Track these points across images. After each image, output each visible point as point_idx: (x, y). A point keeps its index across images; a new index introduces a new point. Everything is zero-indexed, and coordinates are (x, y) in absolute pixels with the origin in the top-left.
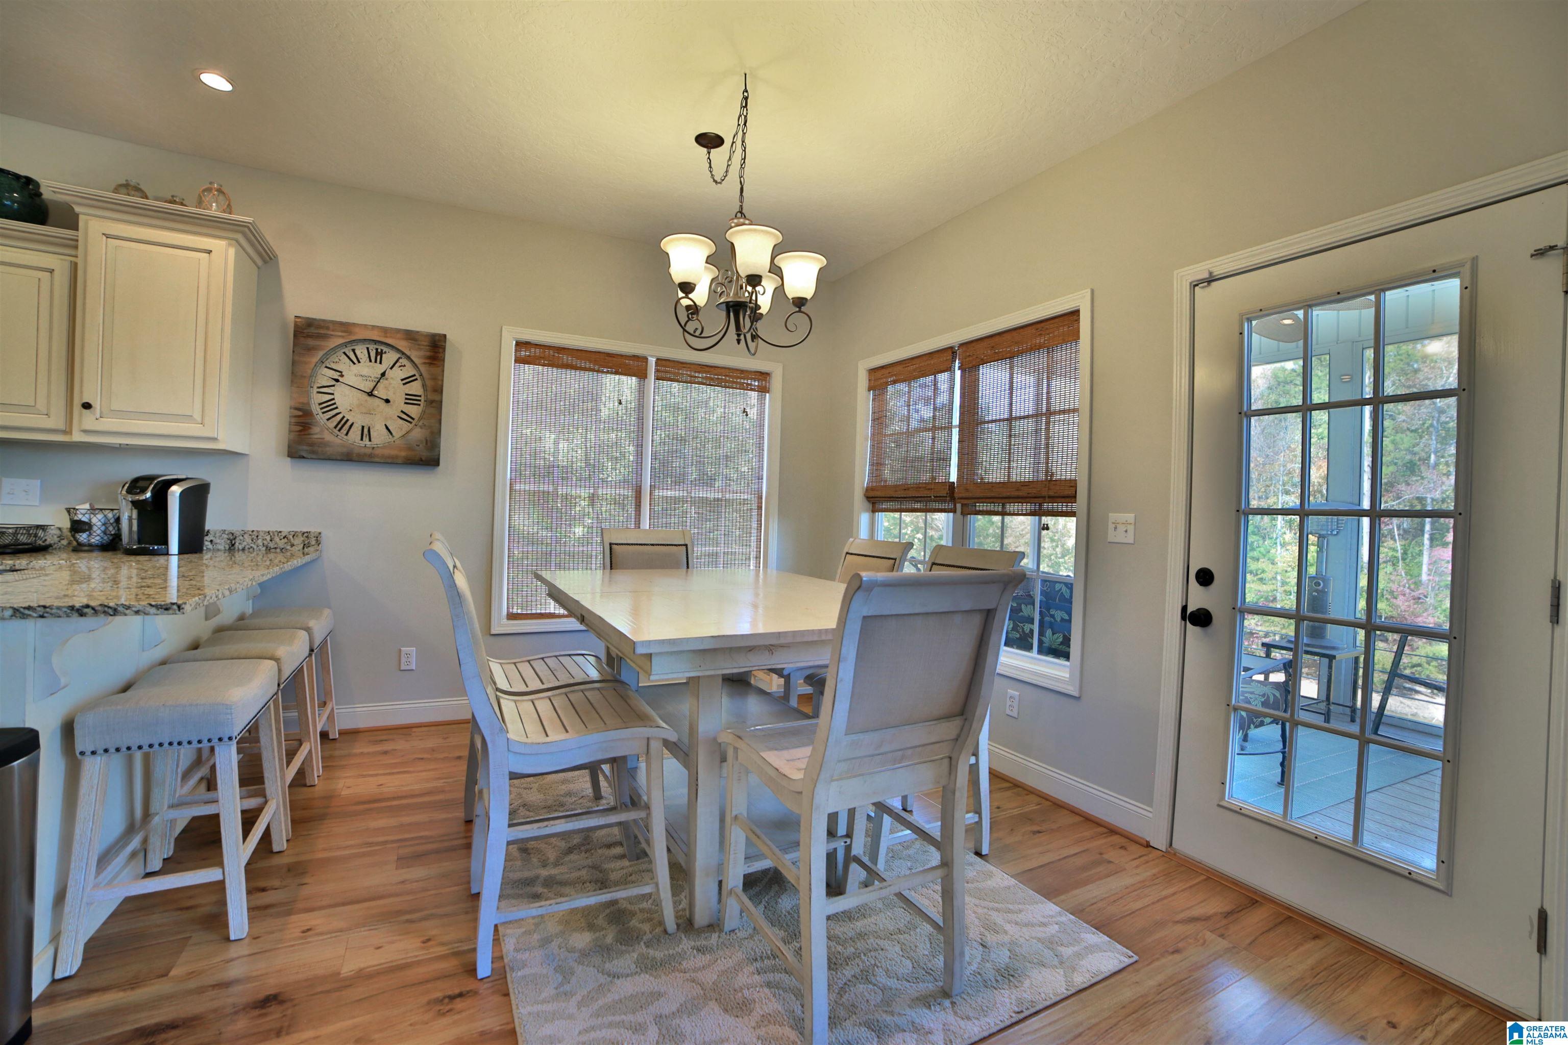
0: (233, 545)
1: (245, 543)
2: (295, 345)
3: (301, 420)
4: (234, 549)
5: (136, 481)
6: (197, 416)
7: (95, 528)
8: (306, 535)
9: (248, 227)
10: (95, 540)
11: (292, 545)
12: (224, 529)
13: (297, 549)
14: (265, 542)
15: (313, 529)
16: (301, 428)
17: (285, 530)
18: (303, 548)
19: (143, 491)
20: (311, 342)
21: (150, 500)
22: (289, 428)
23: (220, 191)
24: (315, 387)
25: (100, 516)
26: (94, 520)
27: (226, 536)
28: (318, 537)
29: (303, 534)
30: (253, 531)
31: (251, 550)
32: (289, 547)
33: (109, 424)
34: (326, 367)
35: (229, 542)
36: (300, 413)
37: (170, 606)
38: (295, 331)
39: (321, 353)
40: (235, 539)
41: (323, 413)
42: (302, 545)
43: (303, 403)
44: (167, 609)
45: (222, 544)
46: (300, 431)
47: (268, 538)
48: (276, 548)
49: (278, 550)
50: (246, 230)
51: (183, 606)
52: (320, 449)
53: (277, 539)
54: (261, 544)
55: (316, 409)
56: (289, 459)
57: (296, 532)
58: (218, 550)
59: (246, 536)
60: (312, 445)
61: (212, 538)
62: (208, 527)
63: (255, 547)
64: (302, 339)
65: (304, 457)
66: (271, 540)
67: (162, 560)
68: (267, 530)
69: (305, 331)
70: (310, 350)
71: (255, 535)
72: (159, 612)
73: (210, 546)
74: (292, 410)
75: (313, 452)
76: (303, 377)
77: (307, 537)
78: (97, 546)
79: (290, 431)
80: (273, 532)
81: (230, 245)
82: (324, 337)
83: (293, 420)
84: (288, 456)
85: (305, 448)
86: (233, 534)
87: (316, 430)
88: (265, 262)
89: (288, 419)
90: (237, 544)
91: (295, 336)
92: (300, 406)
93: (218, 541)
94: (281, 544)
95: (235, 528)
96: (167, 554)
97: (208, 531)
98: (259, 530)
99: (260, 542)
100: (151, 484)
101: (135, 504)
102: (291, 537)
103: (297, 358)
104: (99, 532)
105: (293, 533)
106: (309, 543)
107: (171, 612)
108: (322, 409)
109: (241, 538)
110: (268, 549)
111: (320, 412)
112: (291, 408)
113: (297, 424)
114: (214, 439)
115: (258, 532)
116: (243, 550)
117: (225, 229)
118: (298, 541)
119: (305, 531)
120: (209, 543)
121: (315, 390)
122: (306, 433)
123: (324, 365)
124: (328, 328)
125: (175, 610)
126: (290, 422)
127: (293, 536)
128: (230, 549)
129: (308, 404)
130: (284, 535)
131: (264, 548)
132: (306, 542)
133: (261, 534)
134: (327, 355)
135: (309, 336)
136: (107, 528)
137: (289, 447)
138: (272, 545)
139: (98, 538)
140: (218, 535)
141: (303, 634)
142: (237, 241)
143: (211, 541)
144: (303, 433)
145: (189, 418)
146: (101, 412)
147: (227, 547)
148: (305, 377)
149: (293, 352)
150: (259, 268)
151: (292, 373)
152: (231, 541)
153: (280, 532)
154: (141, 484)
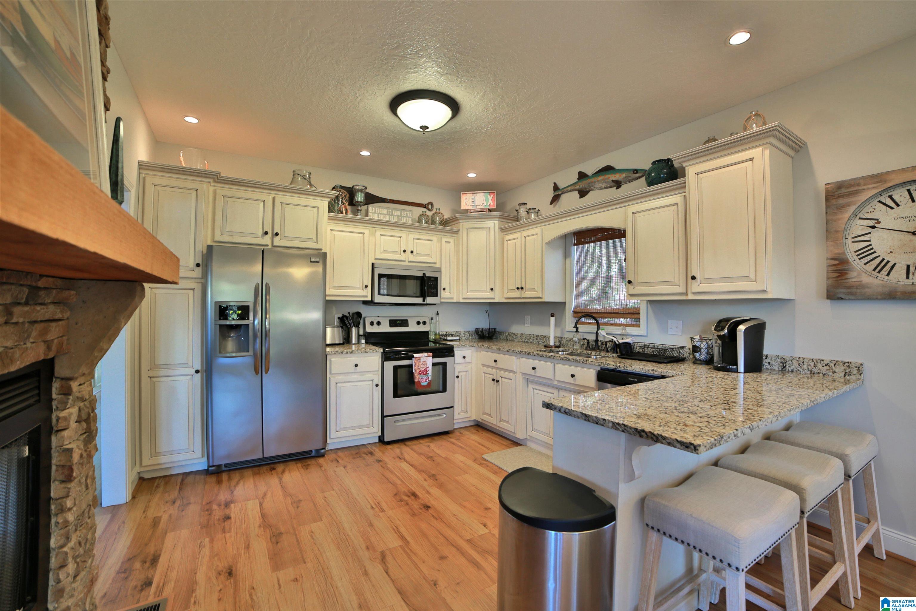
0: (785, 367)
1: (793, 367)
2: (827, 207)
3: (839, 267)
4: (785, 370)
5: (720, 321)
6: (752, 276)
7: (702, 351)
8: (847, 364)
9: (777, 130)
10: (703, 357)
11: (834, 372)
12: (777, 354)
13: (838, 375)
14: (809, 367)
15: (855, 359)
16: (838, 274)
17: (827, 358)
18: (845, 376)
19: (723, 329)
20: (842, 201)
21: (727, 335)
22: (827, 276)
23: (757, 115)
24: (850, 238)
25: (704, 343)
26: (702, 346)
27: (779, 360)
28: (860, 369)
29: (844, 363)
30: (799, 358)
31: (798, 372)
32: (831, 374)
33: (705, 287)
34: (860, 218)
35: (781, 364)
36: (837, 262)
37: (689, 445)
38: (826, 196)
39: (852, 209)
40: (786, 363)
41: (860, 259)
42: (843, 373)
43: (839, 254)
44: (687, 447)
45: (777, 366)
46: (838, 277)
47: (812, 364)
48: (819, 373)
49: (821, 375)
50: (776, 132)
51: (698, 448)
52: (858, 291)
53: (820, 366)
54: (806, 368)
55: (851, 256)
56: (829, 300)
57: (837, 361)
58: (774, 370)
59: (794, 361)
60: (849, 288)
61: (769, 361)
62: (765, 352)
63: (802, 371)
64: (834, 200)
65: (842, 299)
66: (814, 366)
67: (734, 375)
68: (812, 358)
69: (836, 193)
70: (842, 208)
71: (801, 361)
72: (682, 448)
73: (768, 367)
74: (829, 261)
75: (851, 294)
76: (837, 232)
77: (848, 366)
78: (704, 361)
79: (828, 278)
80: (816, 360)
81: (765, 148)
82: (856, 193)
83: (830, 269)
84: (827, 298)
85: (843, 290)
86: (784, 359)
87: (853, 274)
88: (797, 151)
89: (825, 269)
90: (787, 367)
91: (827, 200)
92: (836, 257)
93: (774, 363)
94: (824, 370)
95: (786, 355)
96: (736, 371)
97: (767, 356)
98: (804, 357)
99: (805, 367)
100: (727, 324)
101: (720, 337)
102: (833, 365)
103: (830, 217)
104: (704, 353)
105: (835, 362)
106: (850, 372)
107: (689, 450)
108: (858, 255)
109: (790, 362)
110: (812, 373)
111: (856, 258)
112: (827, 259)
113: (835, 271)
114: (765, 291)
115: (803, 358)
116: (792, 371)
117: (760, 139)
118: (840, 369)
119: (846, 361)
120: (768, 364)
121: (850, 240)
122: (843, 278)
123: (858, 217)
124: (859, 185)
125: (692, 449)
126: (827, 271)
127: (834, 365)
128: (782, 370)
129: (844, 253)
130: (826, 363)
131: (809, 372)
132: (847, 371)
133: (806, 361)
134: (860, 207)
135: (839, 197)
136: (708, 351)
137: (828, 291)
138: (815, 370)
139: (704, 356)
140: (773, 359)
141: (838, 464)
142: (770, 143)
143: (769, 363)
144: (839, 279)
145: (747, 278)
146: (700, 281)
147: (780, 369)
148: (839, 231)
149: (826, 213)
150: (792, 158)
151: (827, 230)
152: (783, 364)
153: (823, 360)
154: (723, 324)
